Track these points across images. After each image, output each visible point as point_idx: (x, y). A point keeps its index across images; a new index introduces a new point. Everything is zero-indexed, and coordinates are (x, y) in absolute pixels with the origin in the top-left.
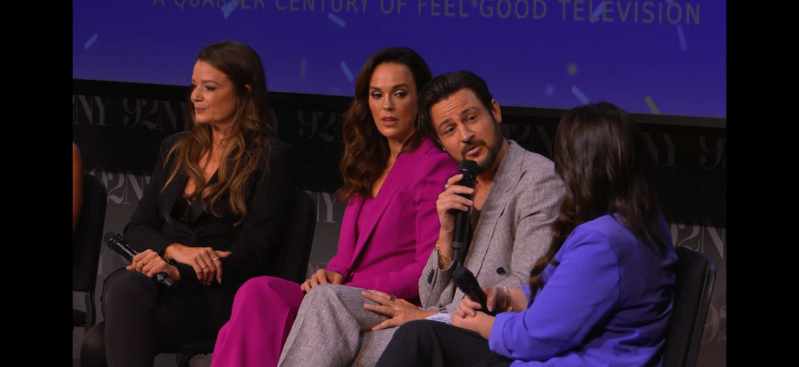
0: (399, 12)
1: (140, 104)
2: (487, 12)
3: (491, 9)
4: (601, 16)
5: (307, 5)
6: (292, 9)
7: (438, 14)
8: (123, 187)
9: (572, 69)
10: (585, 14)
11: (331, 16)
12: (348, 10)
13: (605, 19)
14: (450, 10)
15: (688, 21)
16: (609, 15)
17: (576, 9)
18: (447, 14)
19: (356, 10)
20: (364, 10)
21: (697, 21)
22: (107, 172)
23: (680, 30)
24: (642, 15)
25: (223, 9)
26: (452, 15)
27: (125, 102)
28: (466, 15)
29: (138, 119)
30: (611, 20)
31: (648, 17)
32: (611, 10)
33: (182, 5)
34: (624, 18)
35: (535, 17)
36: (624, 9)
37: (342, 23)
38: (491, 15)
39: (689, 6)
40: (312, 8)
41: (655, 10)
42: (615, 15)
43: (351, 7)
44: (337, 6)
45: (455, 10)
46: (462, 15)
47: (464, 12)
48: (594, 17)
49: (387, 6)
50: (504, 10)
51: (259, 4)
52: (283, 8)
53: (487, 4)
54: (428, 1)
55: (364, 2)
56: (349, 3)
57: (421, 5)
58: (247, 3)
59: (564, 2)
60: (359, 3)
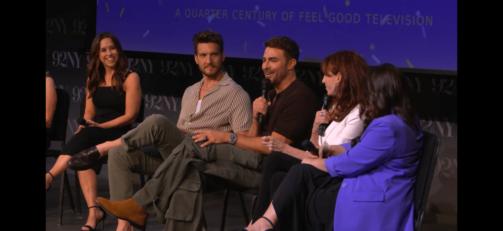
0: (291, 20)
1: (169, 63)
2: (332, 20)
3: (334, 18)
4: (386, 22)
5: (247, 17)
6: (240, 18)
7: (309, 21)
8: (161, 102)
9: (372, 47)
10: (379, 21)
11: (258, 22)
12: (267, 19)
13: (388, 23)
14: (315, 19)
15: (427, 24)
16: (389, 21)
17: (374, 18)
18: (313, 21)
19: (270, 19)
20: (274, 19)
21: (431, 24)
22: (153, 95)
23: (423, 28)
24: (405, 21)
25: (208, 19)
26: (316, 21)
27: (162, 62)
28: (322, 21)
29: (168, 71)
30: (390, 24)
31: (408, 22)
32: (390, 19)
33: (188, 17)
34: (397, 23)
35: (355, 22)
36: (397, 18)
37: (264, 25)
38: (334, 21)
39: (427, 17)
40: (250, 18)
41: (411, 18)
42: (393, 21)
43: (268, 18)
44: (261, 17)
45: (317, 19)
46: (320, 21)
47: (321, 20)
48: (382, 22)
49: (285, 17)
50: (340, 19)
51: (225, 16)
52: (236, 18)
53: (332, 16)
54: (304, 15)
55: (274, 15)
56: (267, 16)
57: (301, 16)
58: (219, 16)
59: (368, 15)
60: (272, 16)
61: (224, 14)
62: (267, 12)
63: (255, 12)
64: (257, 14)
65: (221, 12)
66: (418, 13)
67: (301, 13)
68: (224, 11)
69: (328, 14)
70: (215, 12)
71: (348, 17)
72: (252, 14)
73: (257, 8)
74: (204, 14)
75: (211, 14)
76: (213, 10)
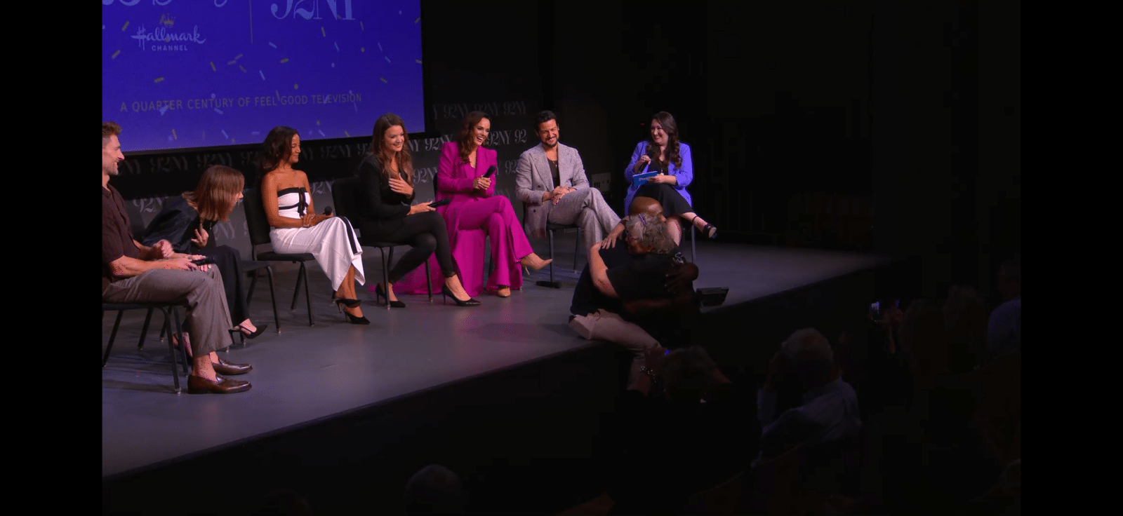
0: (247, 105)
2: (284, 102)
3: (286, 101)
4: (328, 101)
5: (204, 105)
6: (197, 107)
7: (264, 105)
9: (318, 123)
10: (322, 101)
11: (216, 110)
15: (357, 100)
16: (330, 100)
17: (318, 99)
18: (267, 104)
19: (228, 106)
20: (231, 106)
21: (360, 100)
23: (355, 106)
24: (342, 99)
25: (160, 111)
28: (276, 105)
30: (331, 102)
31: (344, 100)
34: (335, 102)
35: (303, 103)
36: (335, 97)
37: (221, 112)
38: (286, 103)
39: (357, 95)
40: (206, 106)
41: (346, 97)
42: (333, 100)
43: (225, 105)
44: (218, 105)
45: (271, 103)
47: (274, 103)
48: (325, 102)
49: (241, 103)
50: (291, 101)
51: (179, 107)
52: (192, 108)
53: (284, 99)
54: (260, 100)
55: (231, 102)
56: (224, 103)
57: (256, 101)
58: (173, 107)
59: (314, 96)
60: (229, 103)
61: (178, 105)
62: (224, 99)
63: (211, 100)
64: (214, 102)
65: (175, 103)
66: (350, 92)
67: (256, 98)
68: (178, 101)
69: (280, 97)
70: (168, 104)
71: (298, 99)
72: (209, 103)
73: (213, 96)
74: (156, 107)
75: (163, 105)
76: (166, 102)
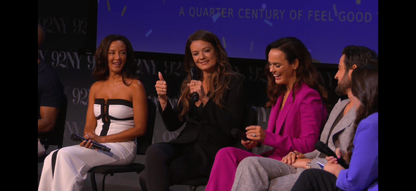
0: (299, 18)
1: (172, 64)
2: (342, 18)
3: (344, 17)
5: (254, 16)
6: (247, 17)
7: (318, 20)
11: (266, 21)
12: (274, 18)
14: (324, 18)
18: (323, 19)
19: (278, 18)
20: (282, 18)
25: (213, 17)
26: (325, 20)
27: (165, 63)
28: (332, 20)
29: (171, 72)
33: (193, 16)
35: (366, 21)
37: (271, 24)
38: (345, 20)
40: (256, 17)
43: (276, 16)
44: (268, 16)
45: (327, 18)
46: (330, 20)
47: (331, 18)
49: (293, 15)
50: (351, 18)
51: (230, 15)
52: (242, 17)
53: (342, 14)
54: (314, 14)
55: (282, 14)
56: (274, 14)
57: (310, 15)
58: (224, 14)
60: (279, 15)
61: (229, 13)
62: (274, 11)
63: (261, 10)
64: (264, 12)
65: (227, 11)
67: (310, 11)
68: (229, 8)
69: (338, 13)
70: (220, 11)
71: (360, 16)
72: (259, 13)
73: (264, 6)
74: (209, 13)
75: (216, 12)
76: (218, 9)
